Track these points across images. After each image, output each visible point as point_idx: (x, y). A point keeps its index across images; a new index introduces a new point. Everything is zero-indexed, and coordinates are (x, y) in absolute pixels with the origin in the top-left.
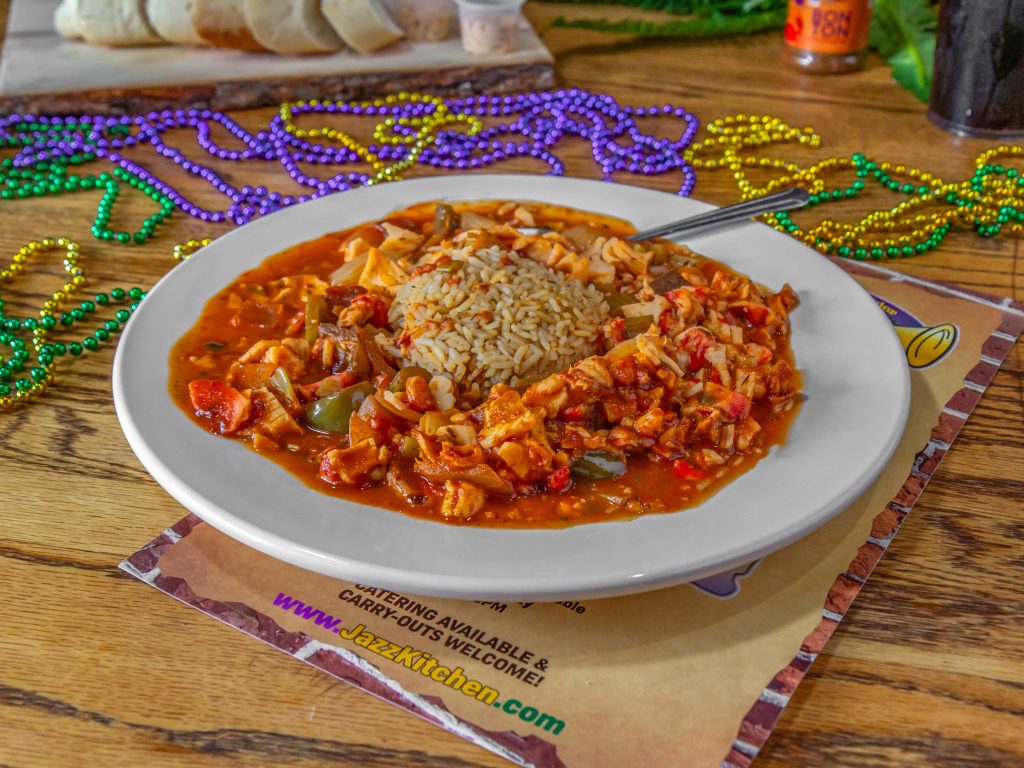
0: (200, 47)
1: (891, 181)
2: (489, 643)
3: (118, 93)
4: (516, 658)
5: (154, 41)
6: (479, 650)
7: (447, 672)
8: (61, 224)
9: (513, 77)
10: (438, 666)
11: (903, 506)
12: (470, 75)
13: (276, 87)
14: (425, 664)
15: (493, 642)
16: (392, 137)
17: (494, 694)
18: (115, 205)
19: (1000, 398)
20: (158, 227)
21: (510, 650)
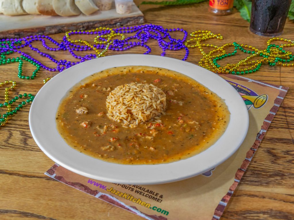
0: (38, 15)
1: (244, 50)
2: (147, 191)
3: (16, 31)
4: (154, 195)
5: (25, 14)
6: (144, 193)
7: (136, 200)
8: (8, 74)
9: (132, 21)
10: (134, 198)
11: (254, 149)
12: (119, 20)
13: (63, 27)
14: (130, 198)
15: (148, 191)
16: (100, 41)
17: (149, 205)
18: (22, 67)
19: (280, 115)
20: (37, 73)
21: (153, 193)
